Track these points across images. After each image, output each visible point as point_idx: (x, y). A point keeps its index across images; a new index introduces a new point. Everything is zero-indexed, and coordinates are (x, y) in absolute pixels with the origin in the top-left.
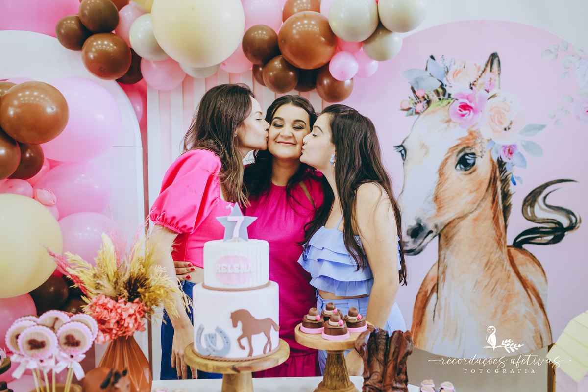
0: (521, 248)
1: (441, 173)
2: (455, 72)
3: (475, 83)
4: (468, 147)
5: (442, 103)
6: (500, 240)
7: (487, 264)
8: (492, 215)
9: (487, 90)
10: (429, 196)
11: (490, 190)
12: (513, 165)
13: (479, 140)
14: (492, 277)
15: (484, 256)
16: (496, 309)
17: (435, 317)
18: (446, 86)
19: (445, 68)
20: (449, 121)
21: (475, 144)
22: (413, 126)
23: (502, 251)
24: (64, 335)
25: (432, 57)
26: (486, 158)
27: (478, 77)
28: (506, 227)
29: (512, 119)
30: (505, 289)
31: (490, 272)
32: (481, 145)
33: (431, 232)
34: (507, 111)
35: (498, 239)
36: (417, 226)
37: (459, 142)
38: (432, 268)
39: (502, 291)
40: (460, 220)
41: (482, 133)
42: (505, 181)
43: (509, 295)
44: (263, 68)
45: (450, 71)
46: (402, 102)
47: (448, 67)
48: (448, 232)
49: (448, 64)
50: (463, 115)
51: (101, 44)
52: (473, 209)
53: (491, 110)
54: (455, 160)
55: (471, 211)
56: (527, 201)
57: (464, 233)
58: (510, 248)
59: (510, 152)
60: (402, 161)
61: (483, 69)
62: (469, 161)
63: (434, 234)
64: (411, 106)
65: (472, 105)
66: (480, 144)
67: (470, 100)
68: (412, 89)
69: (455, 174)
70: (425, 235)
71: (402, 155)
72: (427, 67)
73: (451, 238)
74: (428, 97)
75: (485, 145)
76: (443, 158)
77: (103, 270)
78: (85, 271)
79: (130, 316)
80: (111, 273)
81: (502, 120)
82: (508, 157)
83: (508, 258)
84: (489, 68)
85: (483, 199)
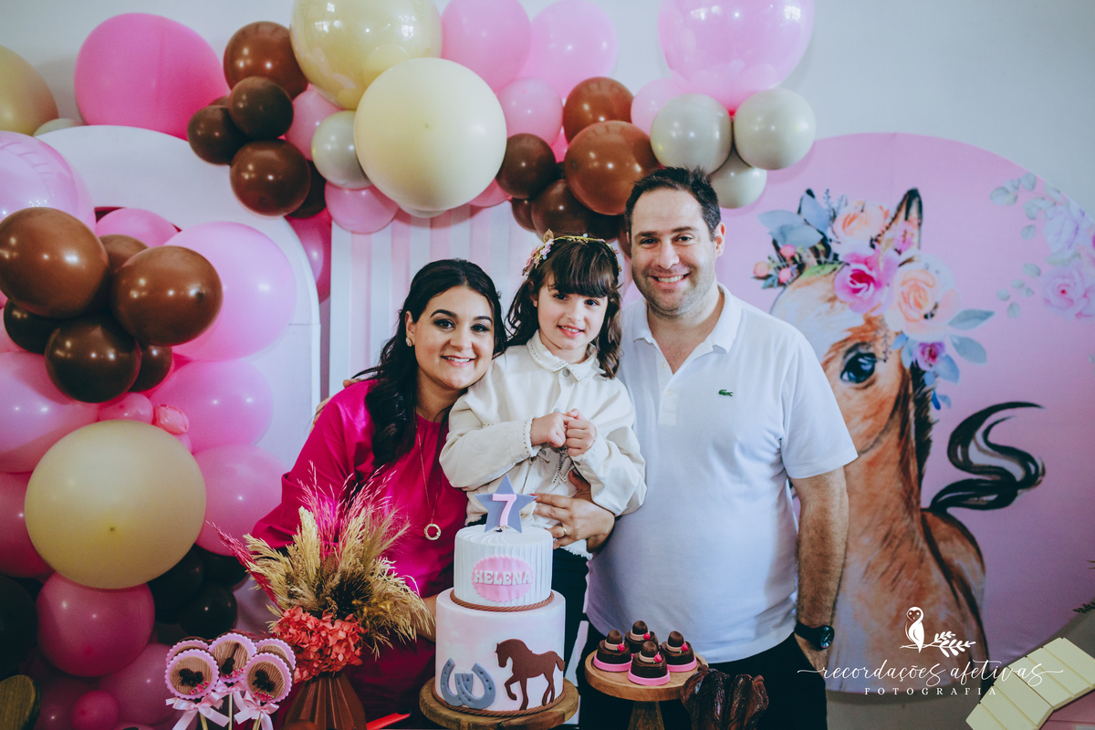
0: (944, 513)
2: (846, 219)
3: (879, 238)
4: (863, 344)
5: (823, 269)
6: (909, 498)
7: (886, 537)
8: (898, 458)
9: (898, 249)
11: (897, 417)
12: (936, 376)
13: (882, 333)
14: (894, 559)
15: (882, 524)
16: (899, 611)
18: (831, 240)
19: (830, 212)
20: (833, 299)
21: (875, 339)
22: (774, 305)
23: (912, 518)
25: (810, 193)
26: (893, 362)
27: (884, 229)
29: (938, 299)
30: (915, 579)
31: (889, 550)
32: (885, 341)
34: (930, 287)
35: (906, 496)
37: (849, 334)
39: (910, 583)
41: (888, 321)
42: (922, 404)
45: (838, 216)
46: (756, 265)
47: (836, 209)
49: (835, 205)
50: (857, 291)
52: (868, 447)
53: (904, 283)
54: (842, 364)
55: (865, 449)
56: (958, 437)
58: (926, 513)
59: (933, 354)
61: (893, 216)
62: (864, 368)
64: (772, 272)
65: (873, 274)
66: (883, 340)
67: (870, 265)
68: (775, 243)
69: (840, 387)
74: (800, 257)
75: (892, 340)
77: (300, 566)
78: (273, 566)
79: (340, 642)
80: (312, 572)
81: (921, 301)
82: (928, 362)
83: (921, 529)
84: (902, 214)
85: (884, 430)
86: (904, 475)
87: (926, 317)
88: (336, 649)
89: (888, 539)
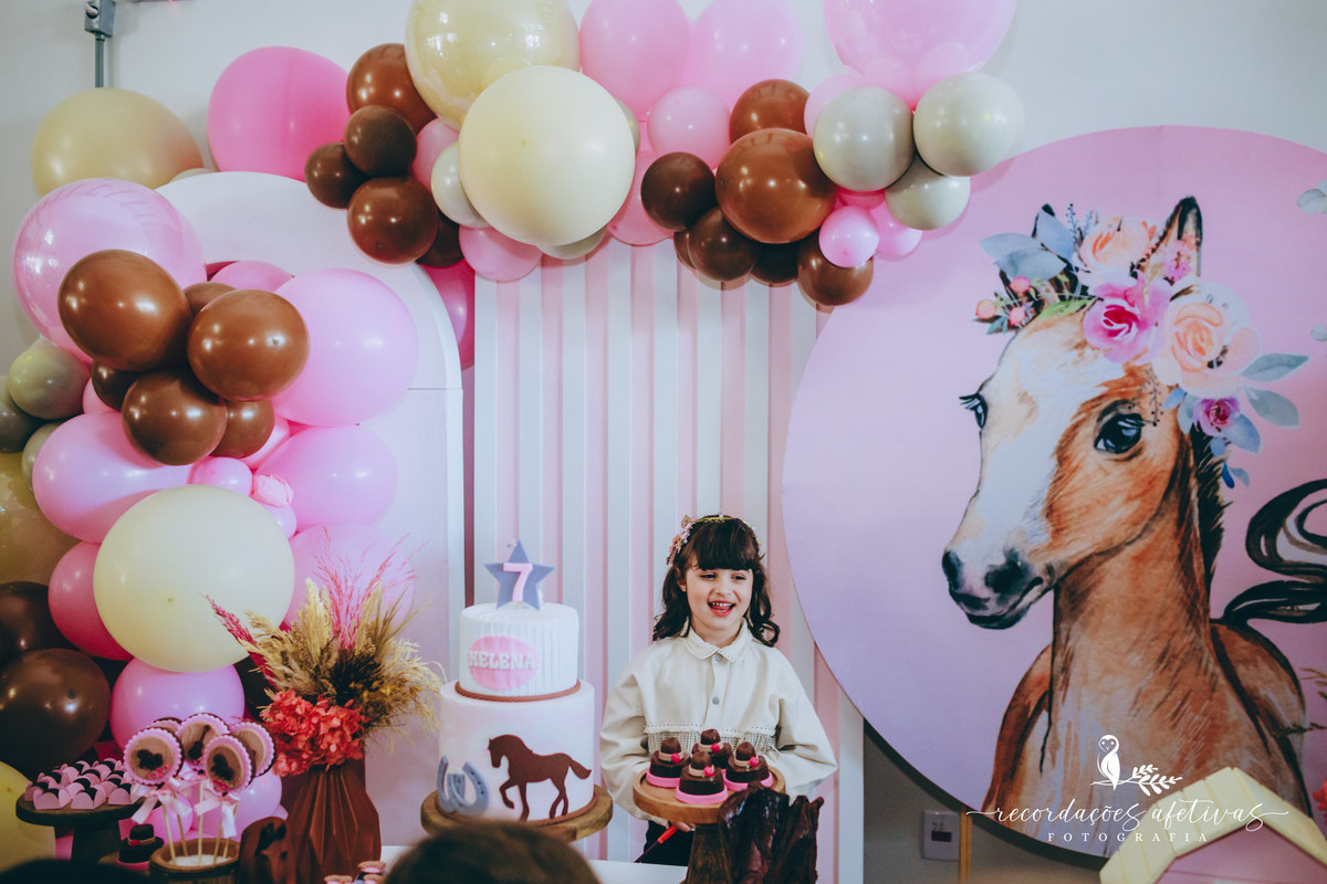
0: (1243, 626)
1: (1063, 454)
2: (1097, 241)
3: (1143, 264)
4: (1124, 402)
5: (1067, 306)
6: (1195, 606)
7: (1162, 656)
8: (1176, 551)
9: (1170, 277)
10: (1036, 504)
11: (1173, 497)
13: (1150, 388)
14: (1175, 686)
15: (1157, 638)
16: (1183, 755)
17: (1045, 762)
18: (1077, 269)
19: (1075, 232)
20: (1081, 345)
21: (1140, 395)
22: (1003, 354)
23: (1198, 632)
25: (1047, 209)
26: (1166, 425)
27: (1150, 251)
28: (1208, 577)
29: (1226, 342)
30: (1205, 714)
31: (1167, 673)
32: (1155, 398)
33: (1038, 581)
34: (1216, 325)
35: (1189, 603)
36: (1008, 567)
37: (1104, 390)
38: (1038, 658)
39: (1197, 718)
40: (1102, 558)
42: (1209, 479)
43: (1213, 726)
45: (1086, 238)
46: (979, 304)
47: (1083, 229)
48: (1077, 583)
49: (1082, 224)
50: (1114, 333)
52: (1134, 537)
53: (1178, 322)
54: (1096, 428)
55: (1128, 541)
56: (1259, 524)
57: (1111, 585)
58: (1217, 625)
59: (1221, 414)
60: (979, 429)
61: (1161, 234)
62: (1127, 433)
64: (1000, 312)
65: (1136, 311)
66: (1152, 396)
67: (1131, 299)
68: (1003, 275)
69: (1093, 461)
70: (1024, 587)
71: (978, 416)
72: (1035, 230)
73: (1084, 595)
74: (1037, 293)
75: (1164, 397)
76: (1067, 424)
77: (300, 644)
79: (332, 731)
81: (1203, 345)
82: (1216, 425)
83: (1211, 646)
84: (1174, 232)
85: (1155, 515)
86: (1185, 574)
87: (1210, 365)
89: (1165, 658)
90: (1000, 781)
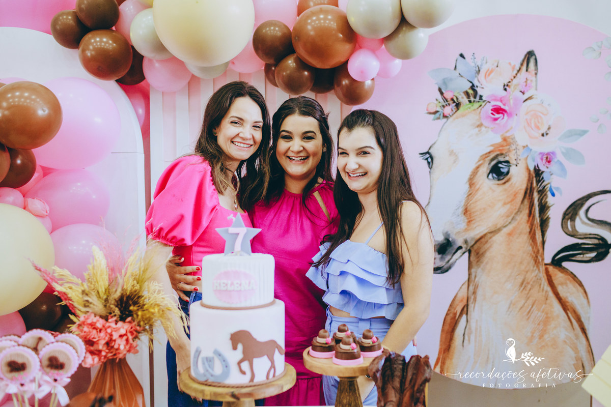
0: (560, 266)
1: (471, 183)
2: (486, 73)
3: (509, 84)
4: (502, 154)
5: (472, 106)
6: (537, 257)
7: (522, 284)
8: (528, 230)
9: (523, 91)
10: (458, 208)
11: (526, 202)
12: (552, 174)
13: (513, 147)
14: (528, 298)
15: (519, 274)
16: (533, 333)
17: (465, 341)
18: (477, 87)
19: (476, 67)
20: (480, 126)
21: (509, 151)
22: (441, 131)
23: (539, 270)
24: (47, 356)
25: (462, 56)
26: (522, 166)
27: (513, 78)
28: (543, 243)
29: (550, 123)
30: (543, 312)
31: (524, 291)
32: (516, 152)
33: (460, 248)
34: (545, 115)
35: (534, 256)
36: (445, 242)
37: (491, 148)
38: (461, 288)
39: (539, 314)
40: (492, 234)
42: (542, 192)
43: (547, 318)
44: (275, 68)
45: (481, 71)
46: (428, 105)
47: (479, 66)
48: (479, 248)
49: (479, 64)
50: (496, 119)
51: (99, 41)
52: (507, 223)
53: (527, 114)
54: (487, 168)
55: (505, 225)
56: (568, 215)
57: (497, 248)
58: (548, 266)
59: (548, 160)
60: (429, 170)
61: (518, 69)
62: (502, 170)
63: (464, 250)
64: (439, 109)
65: (506, 108)
66: (515, 151)
67: (504, 102)
68: (440, 90)
69: (487, 184)
70: (454, 251)
71: (429, 163)
72: (456, 66)
73: (483, 254)
74: (457, 99)
75: (521, 151)
76: (474, 166)
77: (92, 286)
78: (74, 287)
79: (121, 336)
80: (102, 290)
81: (539, 125)
82: (546, 165)
84: (524, 68)
85: (518, 212)
86: (533, 241)
87: (543, 135)
88: (119, 341)
90: (442, 352)
